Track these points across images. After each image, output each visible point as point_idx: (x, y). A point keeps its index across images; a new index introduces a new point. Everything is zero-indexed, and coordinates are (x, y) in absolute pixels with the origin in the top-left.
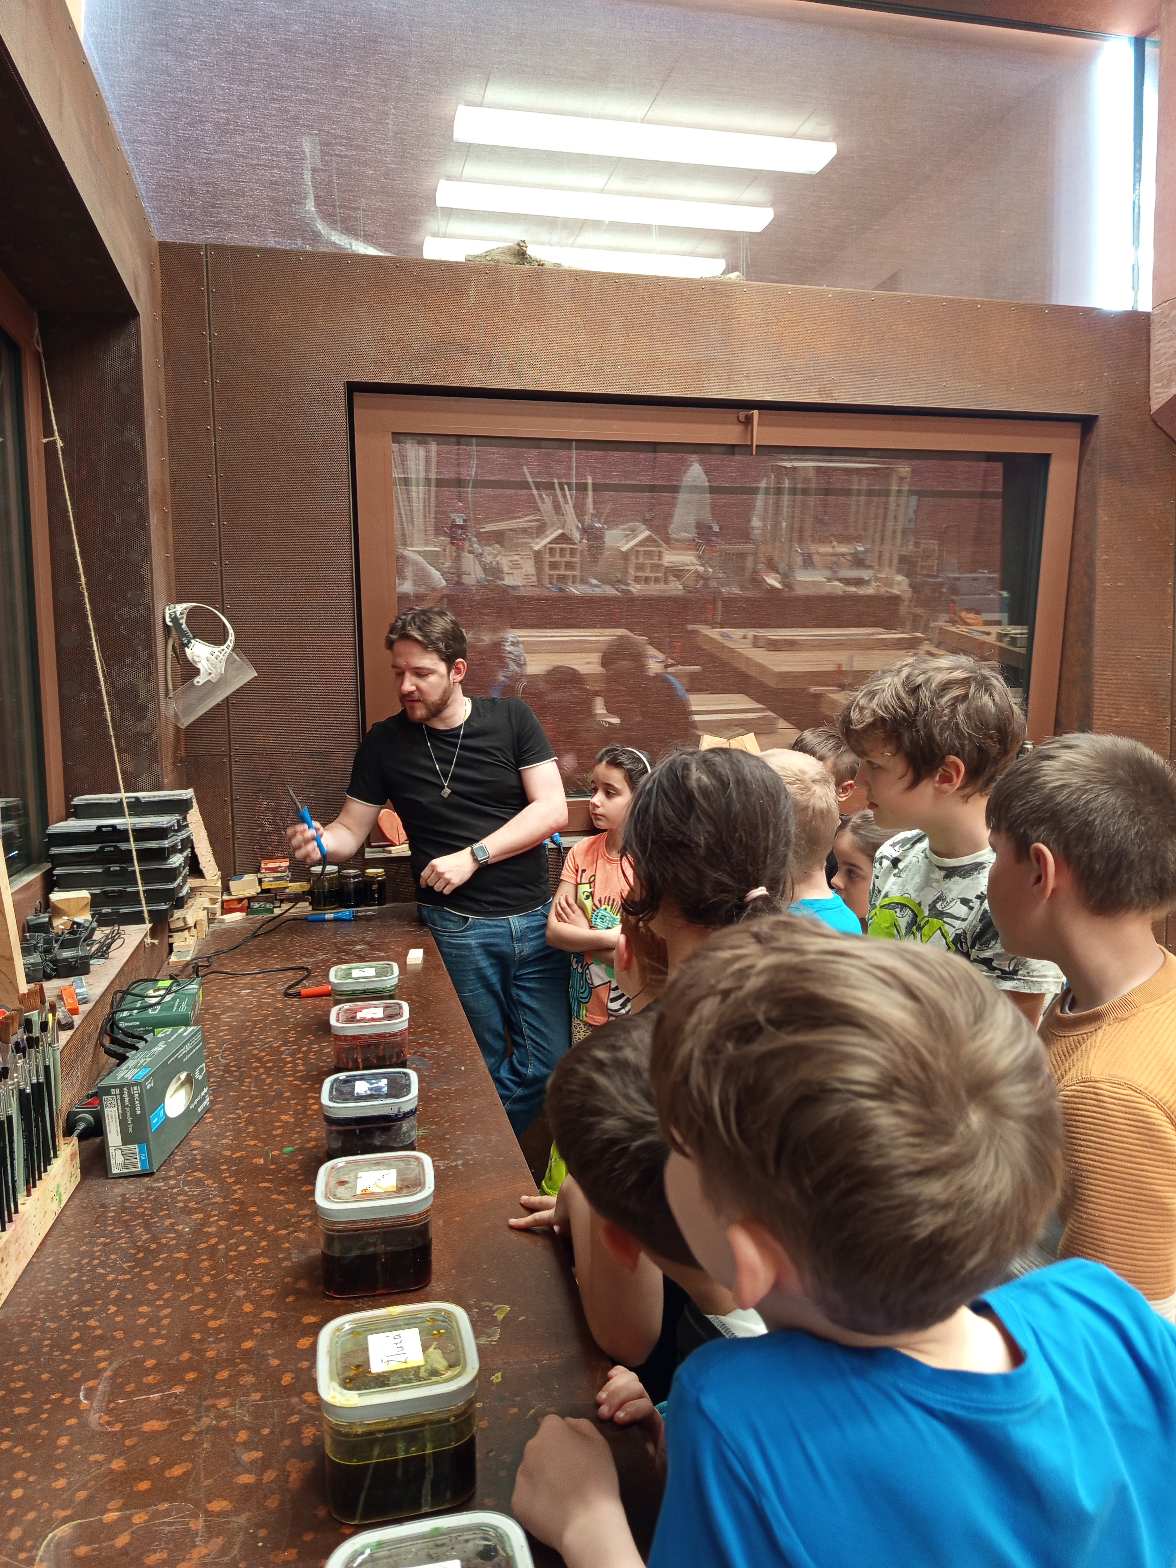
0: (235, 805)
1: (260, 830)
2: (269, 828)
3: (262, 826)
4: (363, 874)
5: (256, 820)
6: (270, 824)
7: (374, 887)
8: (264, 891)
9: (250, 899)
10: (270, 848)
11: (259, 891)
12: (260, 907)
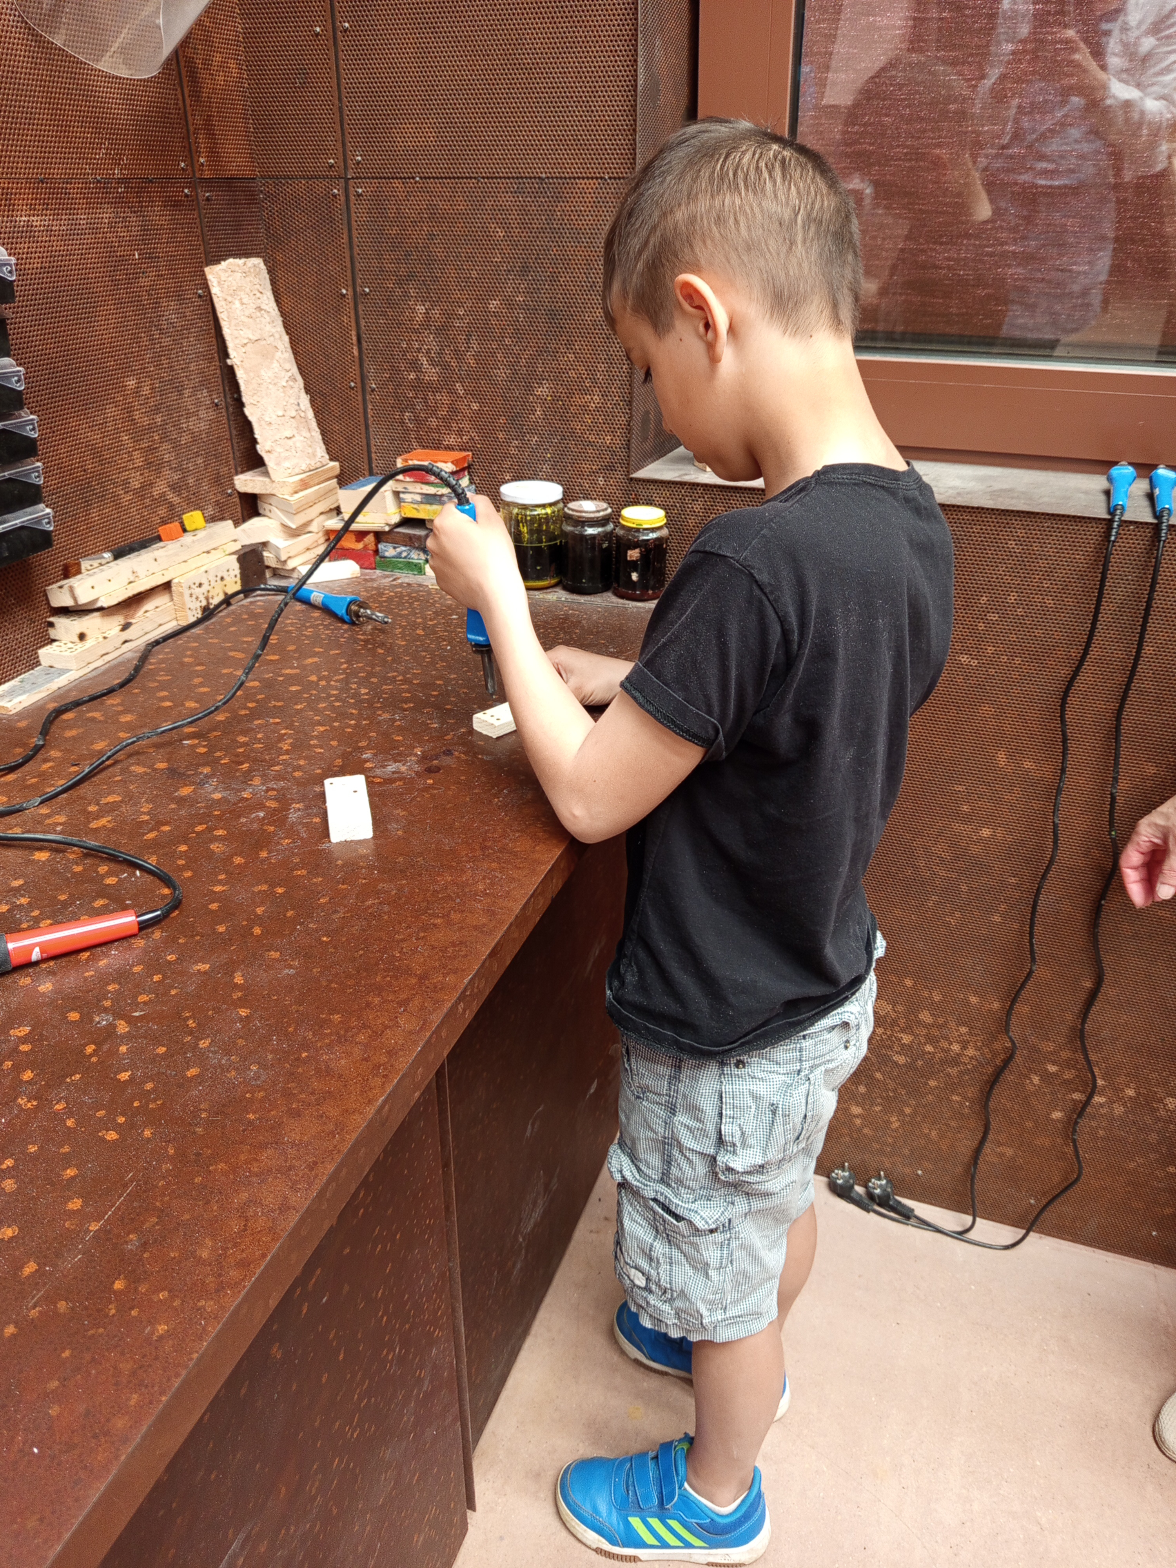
0: (361, 307)
1: (412, 376)
2: (431, 373)
3: (415, 366)
4: (615, 517)
5: (404, 352)
6: (431, 360)
7: (634, 554)
8: (406, 522)
9: (379, 536)
10: (433, 422)
11: (395, 519)
12: (399, 556)
